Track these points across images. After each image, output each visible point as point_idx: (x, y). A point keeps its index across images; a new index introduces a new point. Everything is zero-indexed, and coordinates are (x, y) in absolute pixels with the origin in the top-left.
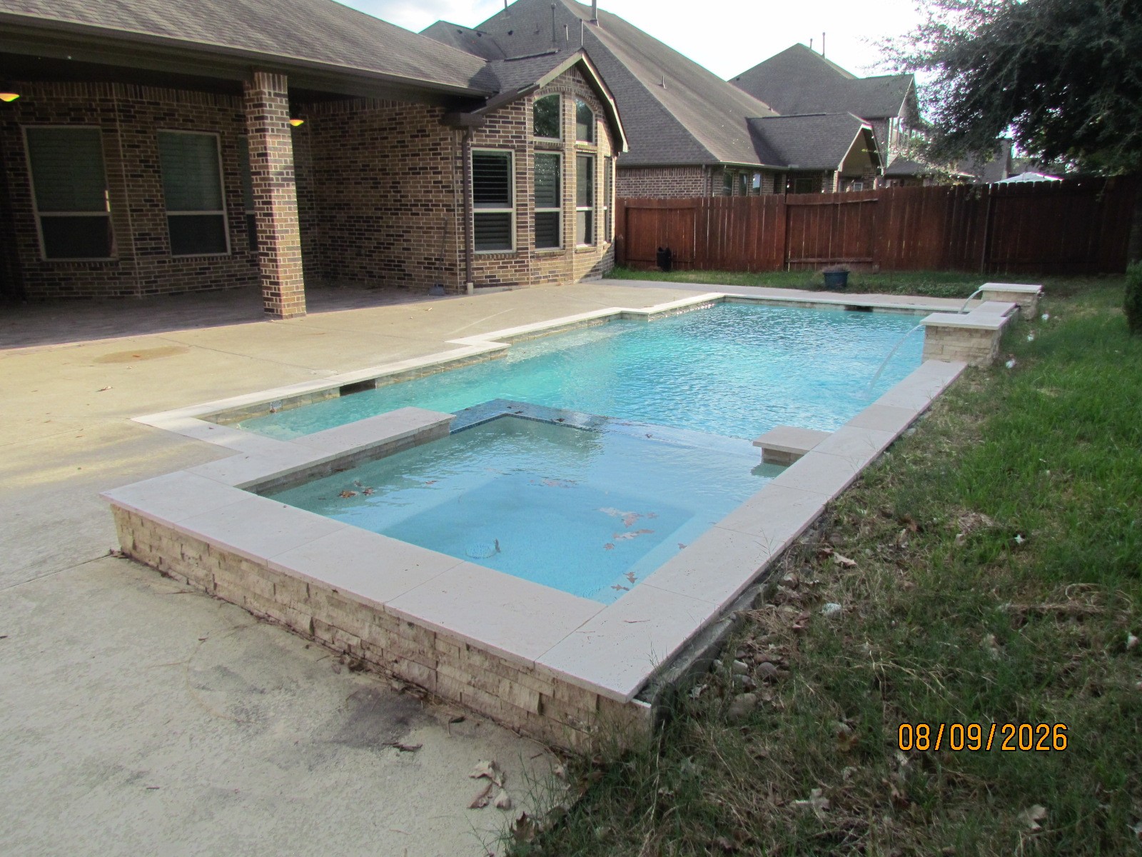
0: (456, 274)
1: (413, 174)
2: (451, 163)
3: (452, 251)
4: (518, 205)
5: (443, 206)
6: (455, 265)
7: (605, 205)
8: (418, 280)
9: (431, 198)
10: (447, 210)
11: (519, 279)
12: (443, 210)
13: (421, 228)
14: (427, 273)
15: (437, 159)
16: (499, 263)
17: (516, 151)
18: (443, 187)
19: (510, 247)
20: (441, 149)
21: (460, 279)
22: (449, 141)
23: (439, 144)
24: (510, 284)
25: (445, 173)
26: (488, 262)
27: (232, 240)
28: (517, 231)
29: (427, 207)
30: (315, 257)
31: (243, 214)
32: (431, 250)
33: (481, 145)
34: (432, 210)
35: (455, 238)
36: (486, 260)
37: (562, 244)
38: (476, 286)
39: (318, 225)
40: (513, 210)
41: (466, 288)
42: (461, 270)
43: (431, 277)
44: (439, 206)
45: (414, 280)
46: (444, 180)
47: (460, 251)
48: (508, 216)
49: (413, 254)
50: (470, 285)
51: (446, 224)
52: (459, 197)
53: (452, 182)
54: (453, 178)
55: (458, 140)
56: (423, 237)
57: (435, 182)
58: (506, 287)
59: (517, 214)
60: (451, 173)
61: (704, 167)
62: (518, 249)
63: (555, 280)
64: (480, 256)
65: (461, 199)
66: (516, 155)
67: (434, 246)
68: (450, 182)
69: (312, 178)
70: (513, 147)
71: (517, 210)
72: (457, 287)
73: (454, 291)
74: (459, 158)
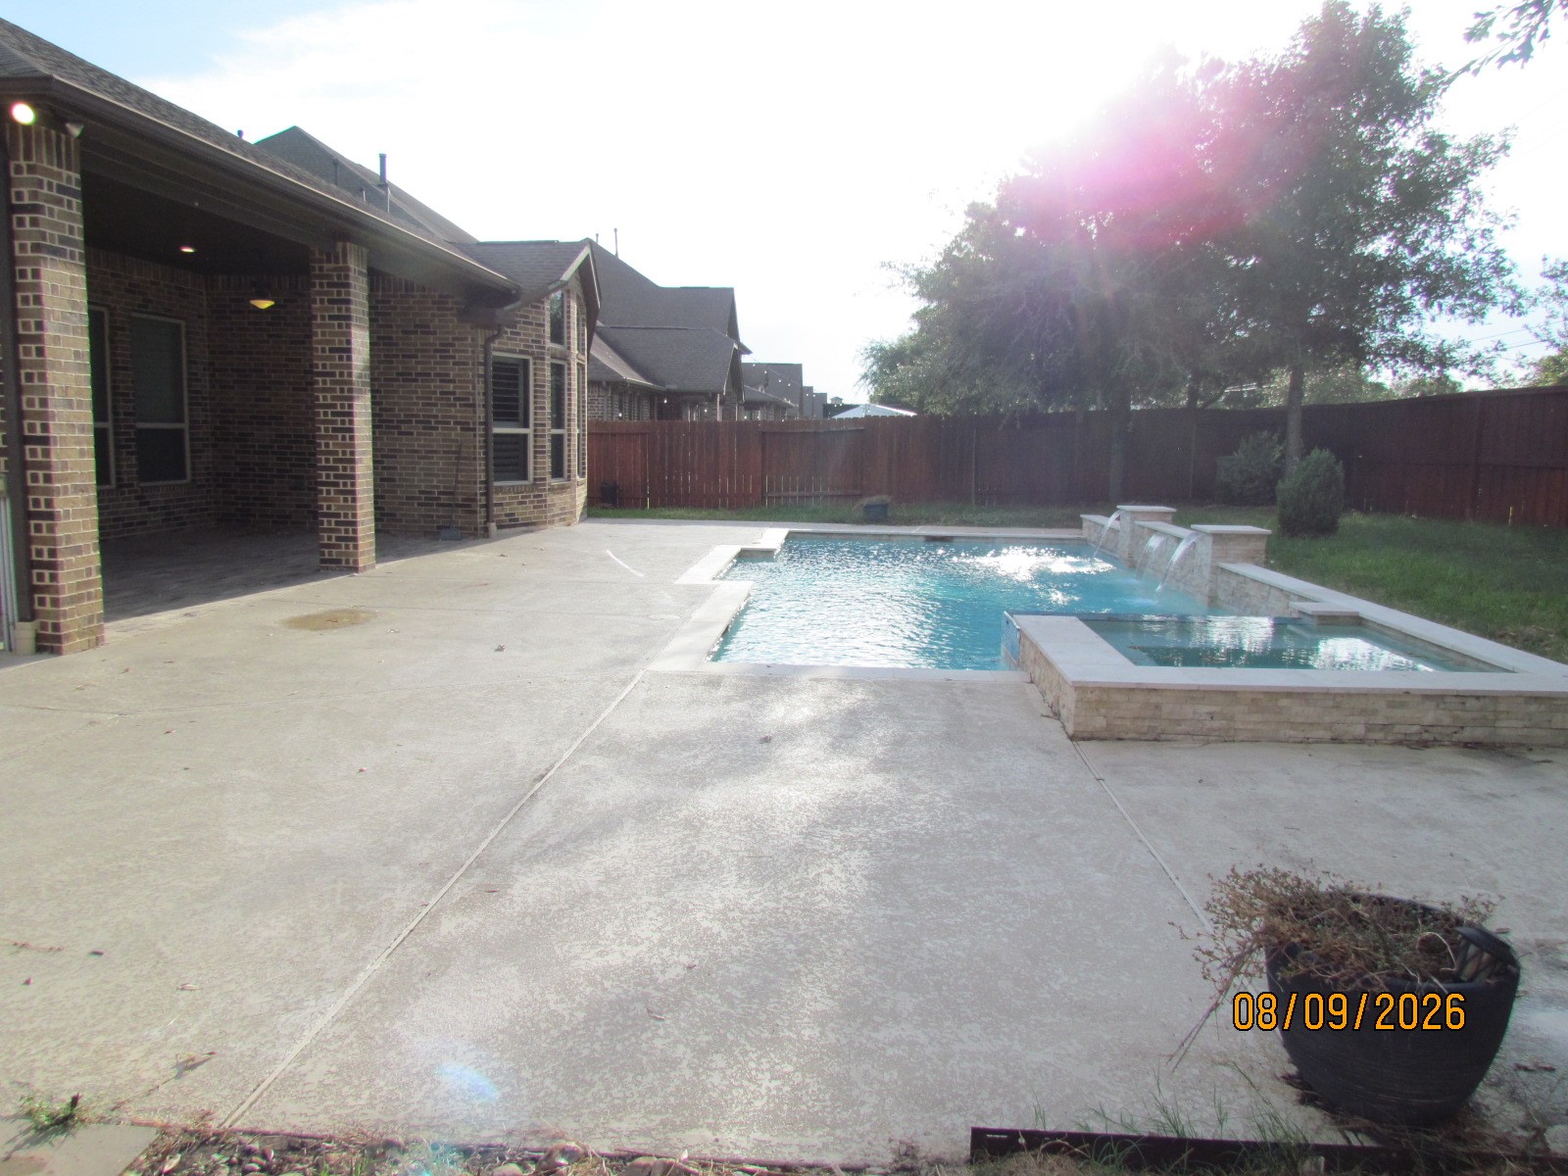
0: (475, 512)
1: (404, 380)
2: (471, 370)
3: (469, 482)
4: (536, 425)
5: (456, 423)
6: (475, 500)
7: (579, 426)
8: (407, 521)
9: (434, 413)
10: (462, 429)
11: (536, 518)
12: (456, 429)
13: (415, 451)
14: (423, 510)
15: (448, 363)
16: (517, 498)
17: (534, 358)
18: (456, 399)
19: (525, 477)
20: (455, 351)
21: (480, 519)
22: (470, 341)
23: (453, 345)
24: (530, 525)
25: (460, 381)
26: (507, 496)
27: (118, 466)
28: (535, 457)
29: (427, 424)
30: (209, 492)
31: (132, 427)
32: (432, 481)
33: (504, 349)
34: (436, 429)
35: (475, 465)
36: (507, 495)
37: (566, 474)
38: (500, 527)
39: (214, 446)
40: (529, 431)
41: (486, 530)
42: (482, 506)
43: (432, 516)
44: (448, 423)
45: (401, 520)
46: (458, 391)
47: (481, 482)
48: (525, 437)
49: (398, 486)
50: (493, 526)
51: (460, 446)
52: (480, 413)
53: (473, 394)
54: (474, 388)
55: (481, 341)
56: (418, 463)
57: (442, 393)
58: (524, 528)
59: (535, 436)
60: (472, 382)
61: (604, 383)
62: (535, 479)
63: (564, 519)
64: (501, 487)
65: (482, 415)
66: (535, 364)
67: (437, 475)
68: (469, 393)
69: (207, 378)
70: (532, 354)
71: (535, 431)
72: (476, 529)
73: (472, 534)
74: (480, 364)
